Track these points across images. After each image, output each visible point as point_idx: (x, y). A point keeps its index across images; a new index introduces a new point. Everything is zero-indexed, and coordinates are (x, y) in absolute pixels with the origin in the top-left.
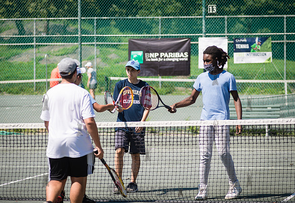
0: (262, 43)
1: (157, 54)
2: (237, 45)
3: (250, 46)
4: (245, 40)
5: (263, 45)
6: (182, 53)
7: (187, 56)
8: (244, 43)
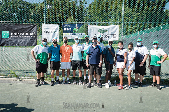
0: (79, 28)
1: (17, 33)
2: (64, 29)
3: (72, 29)
4: (69, 26)
5: (80, 29)
6: (32, 33)
7: (35, 34)
8: (68, 27)
